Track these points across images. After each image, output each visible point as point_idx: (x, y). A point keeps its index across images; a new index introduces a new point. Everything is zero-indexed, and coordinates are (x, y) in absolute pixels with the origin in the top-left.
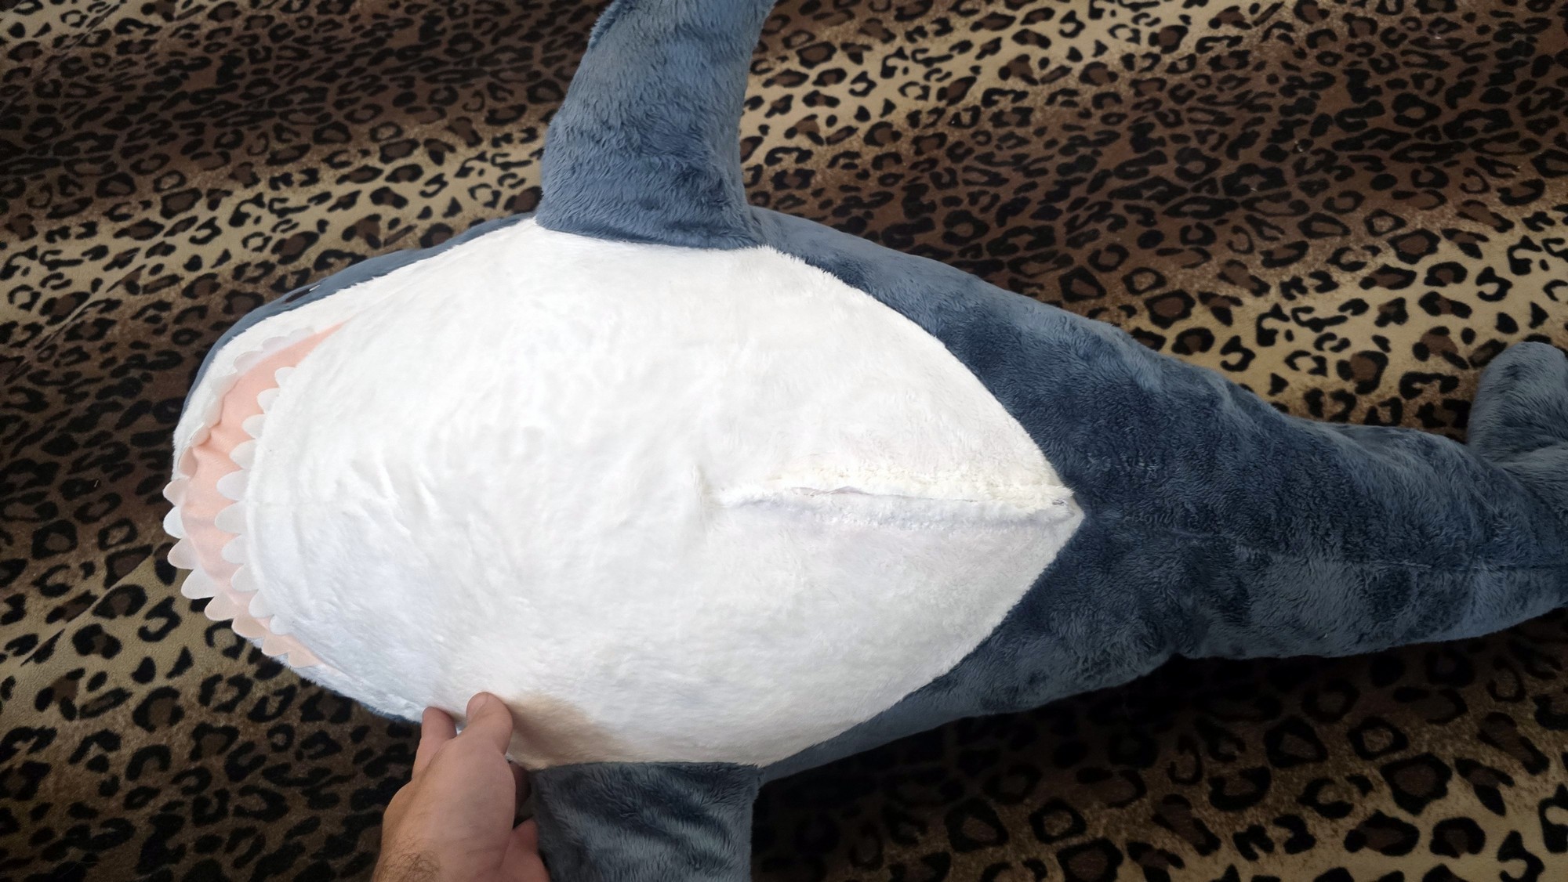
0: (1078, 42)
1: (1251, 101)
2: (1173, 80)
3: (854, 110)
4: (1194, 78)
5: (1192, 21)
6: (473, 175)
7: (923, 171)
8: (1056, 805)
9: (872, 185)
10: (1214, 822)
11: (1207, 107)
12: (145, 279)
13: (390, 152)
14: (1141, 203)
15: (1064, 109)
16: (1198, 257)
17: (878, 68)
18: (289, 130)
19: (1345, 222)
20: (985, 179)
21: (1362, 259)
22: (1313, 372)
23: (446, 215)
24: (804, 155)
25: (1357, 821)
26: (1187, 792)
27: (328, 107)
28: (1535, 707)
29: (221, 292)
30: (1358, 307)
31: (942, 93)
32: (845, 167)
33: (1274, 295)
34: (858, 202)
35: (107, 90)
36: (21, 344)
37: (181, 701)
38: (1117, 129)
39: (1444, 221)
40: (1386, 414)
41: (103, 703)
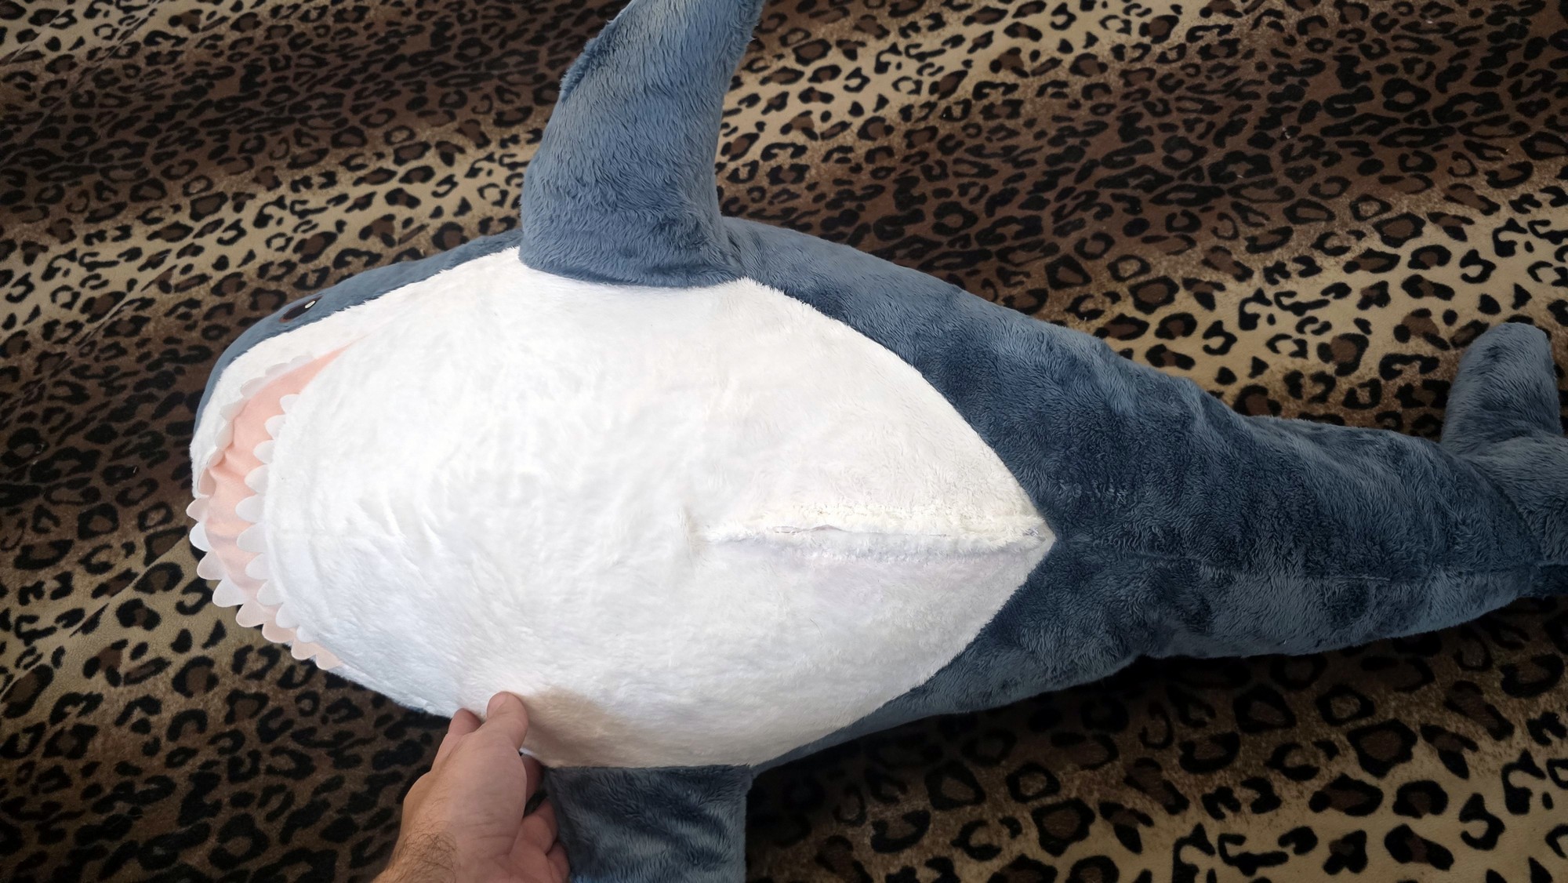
0: (1069, 34)
1: (1239, 89)
2: (1163, 70)
3: (848, 106)
4: (1183, 68)
5: (1183, 10)
6: (482, 174)
7: (914, 164)
8: (1031, 768)
9: (865, 178)
10: (1183, 785)
11: (1196, 96)
12: (176, 278)
13: (404, 155)
14: (1128, 192)
15: (1054, 101)
16: (1184, 244)
17: (873, 63)
18: (308, 135)
19: (1330, 208)
20: (975, 171)
21: (1346, 244)
22: (1293, 355)
23: (456, 214)
24: (799, 150)
25: (1323, 784)
26: (1158, 756)
27: (345, 112)
28: (1502, 676)
29: (246, 291)
30: (1341, 290)
31: (934, 88)
32: (839, 161)
33: (1257, 280)
34: (851, 195)
35: (138, 100)
36: (63, 341)
37: (215, 670)
38: (1105, 119)
39: (1430, 205)
40: (1364, 396)
41: (145, 671)
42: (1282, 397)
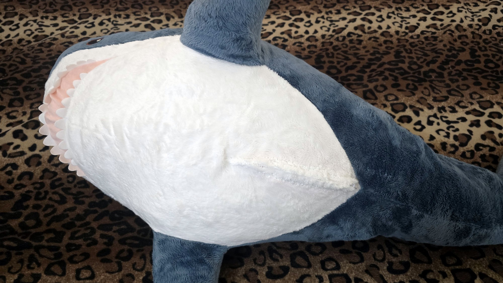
0: (382, 24)
1: (437, 51)
2: (411, 41)
3: (304, 31)
4: (418, 41)
5: (420, 25)
7: (323, 51)
8: (331, 259)
9: (306, 53)
10: (387, 277)
11: (421, 50)
12: (68, 34)
13: (153, 15)
14: (394, 74)
15: (374, 42)
16: (411, 94)
17: (315, 20)
18: (124, 2)
19: (463, 93)
20: (343, 58)
21: (467, 105)
22: (445, 136)
24: (285, 40)
26: (379, 264)
30: (464, 120)
31: (334, 31)
32: (298, 46)
33: (435, 110)
36: (24, 46)
37: (42, 160)
38: (390, 51)
39: (497, 99)
40: (468, 155)
41: (17, 154)
42: (439, 149)
